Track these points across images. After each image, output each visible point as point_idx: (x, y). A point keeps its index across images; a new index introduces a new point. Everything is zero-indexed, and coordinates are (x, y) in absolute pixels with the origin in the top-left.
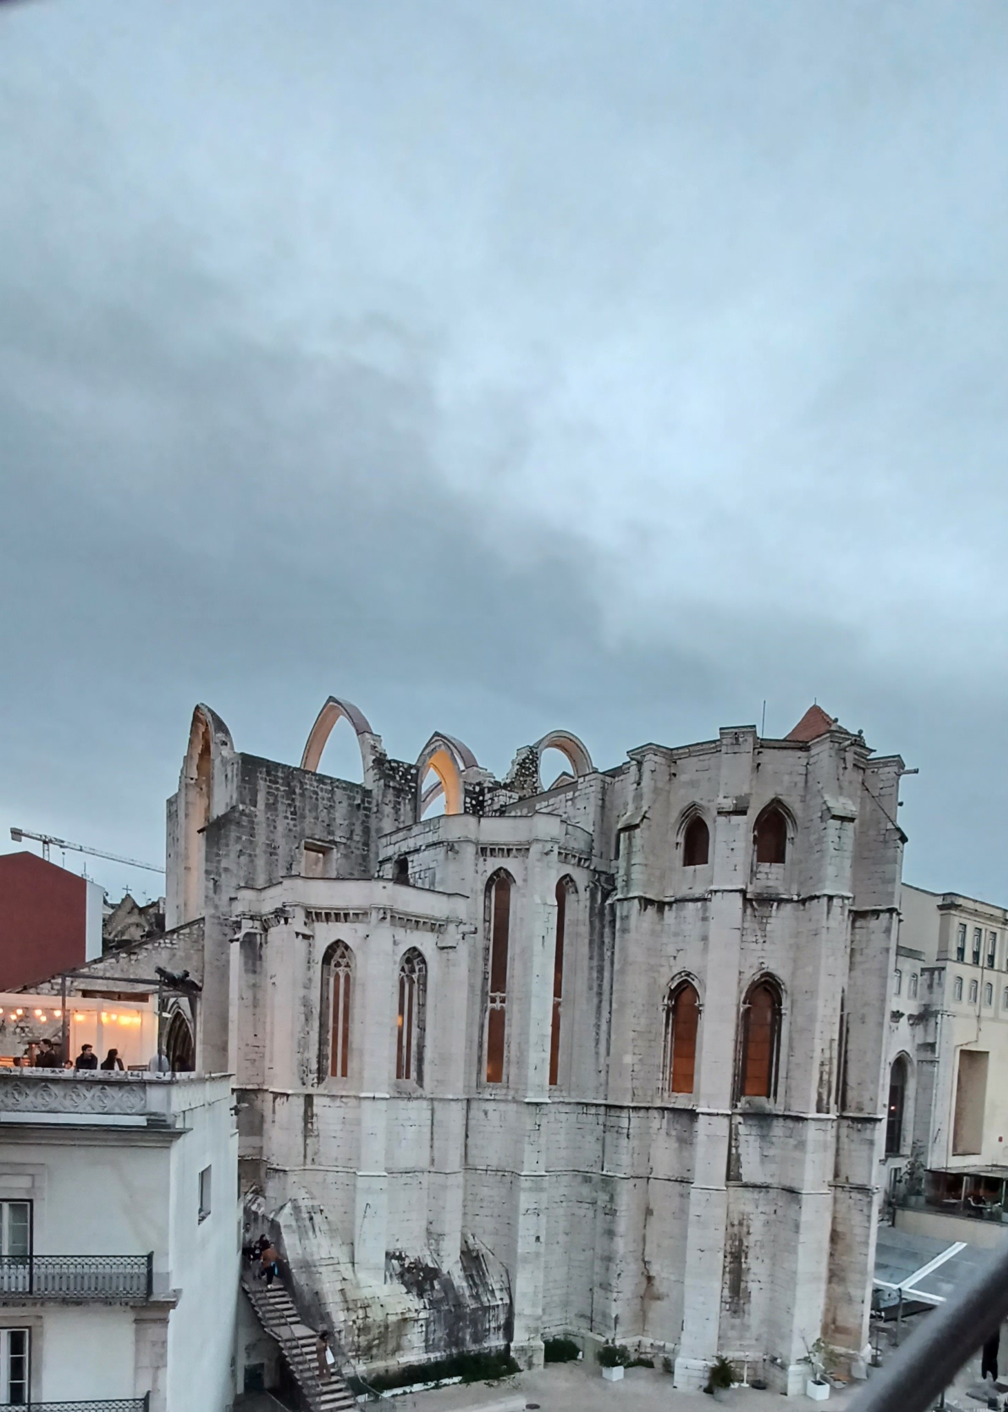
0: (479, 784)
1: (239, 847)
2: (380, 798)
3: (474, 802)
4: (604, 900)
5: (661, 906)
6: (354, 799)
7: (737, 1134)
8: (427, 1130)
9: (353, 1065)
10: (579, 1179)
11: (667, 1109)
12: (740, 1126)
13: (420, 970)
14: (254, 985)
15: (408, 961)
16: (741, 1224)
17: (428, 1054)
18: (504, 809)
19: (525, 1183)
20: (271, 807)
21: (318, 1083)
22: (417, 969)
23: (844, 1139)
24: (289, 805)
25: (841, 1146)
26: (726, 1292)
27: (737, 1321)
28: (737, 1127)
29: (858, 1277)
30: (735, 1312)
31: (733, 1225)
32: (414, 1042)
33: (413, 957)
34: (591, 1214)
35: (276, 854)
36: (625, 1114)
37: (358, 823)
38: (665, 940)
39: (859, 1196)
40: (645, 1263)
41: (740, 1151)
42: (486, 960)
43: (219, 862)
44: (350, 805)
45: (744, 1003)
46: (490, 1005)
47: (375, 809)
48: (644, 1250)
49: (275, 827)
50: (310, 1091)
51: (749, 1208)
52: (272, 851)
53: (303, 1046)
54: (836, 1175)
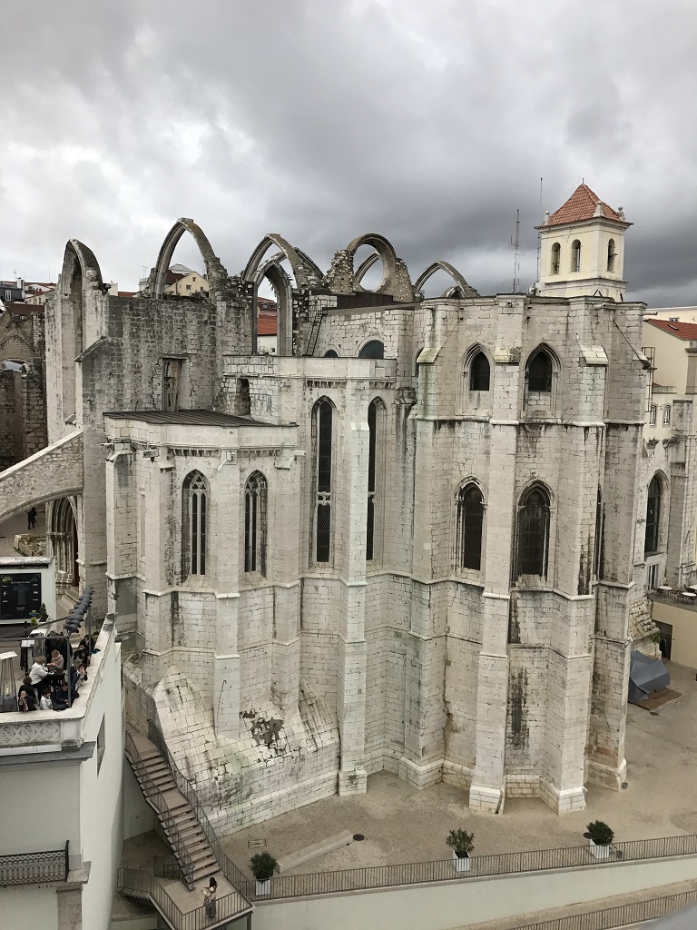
0: (304, 285)
1: (109, 370)
2: (224, 316)
3: (300, 303)
4: (407, 414)
5: (452, 423)
6: (202, 317)
7: (516, 606)
8: (271, 610)
9: (209, 567)
10: (392, 634)
11: (460, 583)
12: (518, 601)
13: (262, 486)
14: (127, 496)
15: (252, 479)
16: (520, 676)
17: (269, 552)
18: (325, 312)
19: (349, 649)
20: (133, 335)
21: (182, 582)
22: (259, 484)
23: (603, 603)
24: (149, 331)
25: (600, 606)
26: (510, 730)
27: (520, 752)
28: (515, 601)
29: (615, 711)
30: (517, 745)
31: (513, 678)
32: (258, 541)
33: (257, 479)
34: (401, 662)
35: (139, 372)
36: (426, 589)
37: (206, 337)
38: (456, 450)
39: (615, 648)
40: (446, 702)
41: (519, 620)
42: (314, 467)
43: (93, 386)
44: (199, 323)
45: (520, 505)
46: (318, 502)
47: (219, 324)
48: (444, 692)
49: (138, 351)
50: (175, 588)
51: (527, 664)
52: (137, 370)
53: (169, 554)
54: (597, 630)
